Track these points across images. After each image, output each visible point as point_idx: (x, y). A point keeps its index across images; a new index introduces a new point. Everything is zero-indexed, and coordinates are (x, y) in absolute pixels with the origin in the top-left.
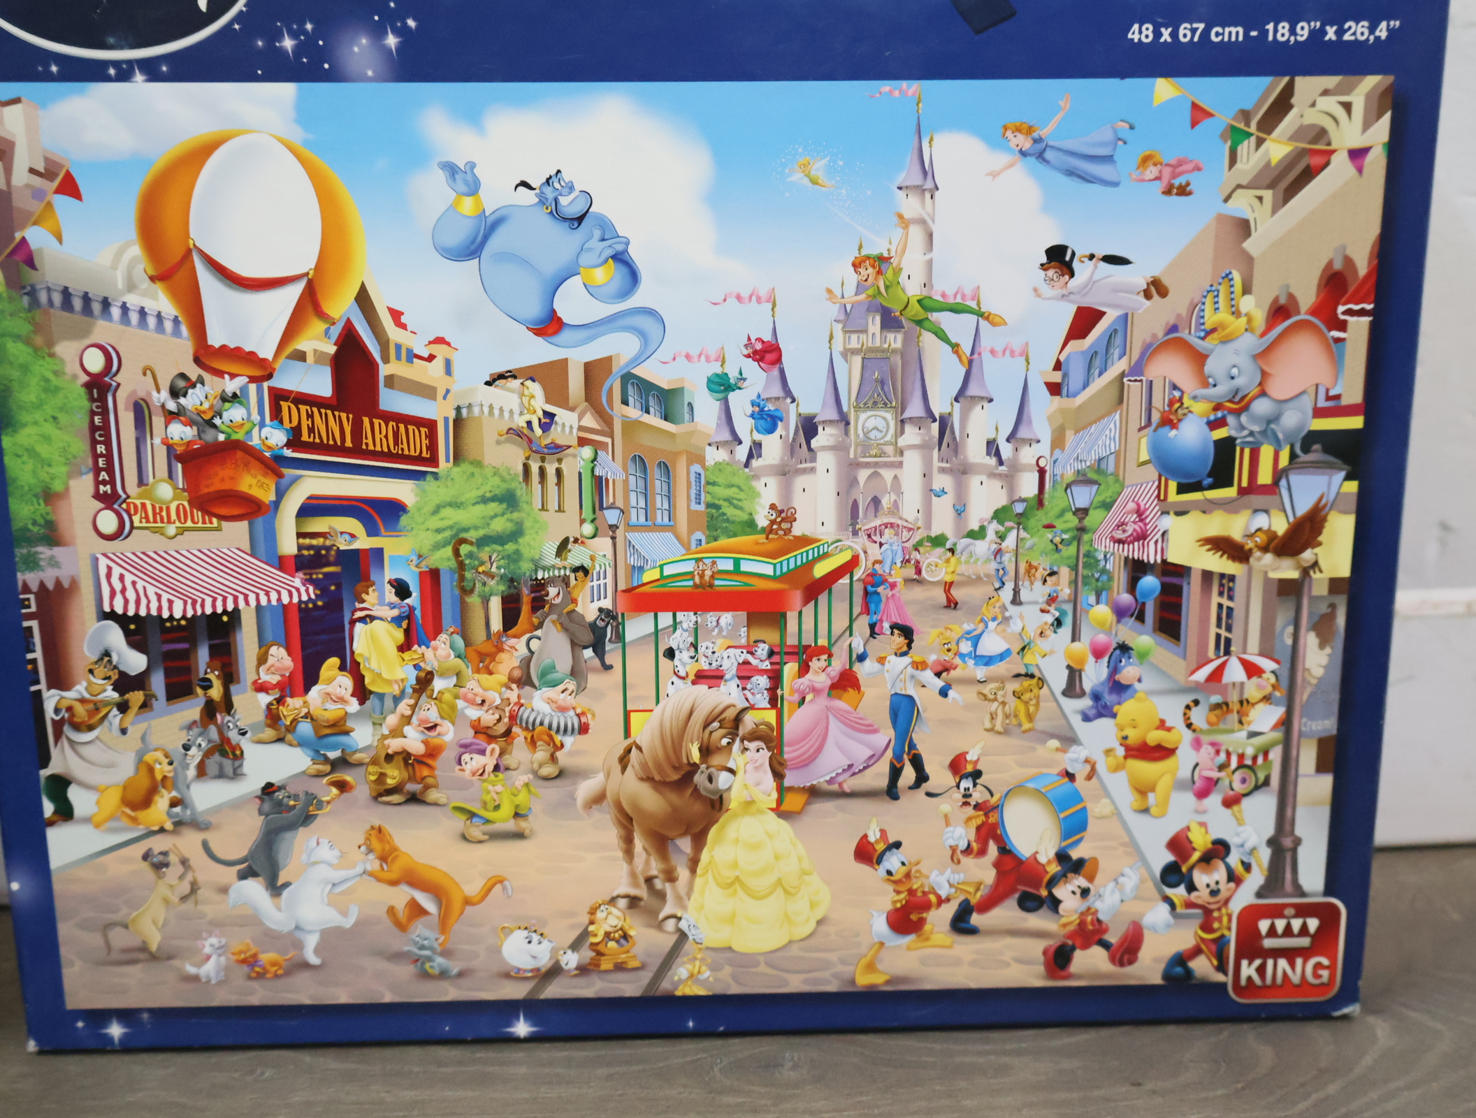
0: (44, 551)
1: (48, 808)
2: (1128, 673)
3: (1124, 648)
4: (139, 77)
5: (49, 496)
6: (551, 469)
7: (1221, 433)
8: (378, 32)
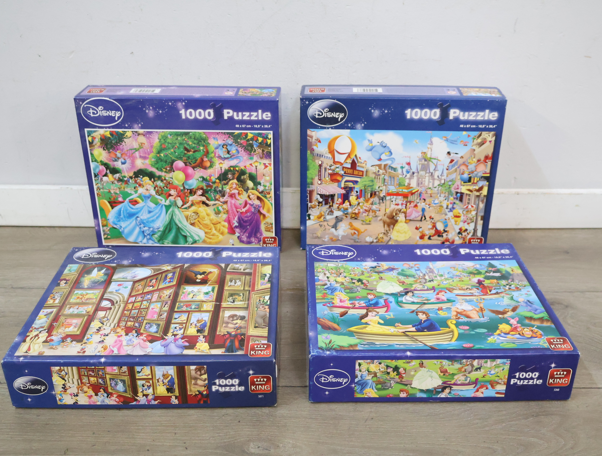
0: (311, 186)
1: (307, 218)
3: (454, 203)
4: (330, 129)
5: (312, 179)
6: (378, 177)
7: (470, 176)
8: (361, 124)
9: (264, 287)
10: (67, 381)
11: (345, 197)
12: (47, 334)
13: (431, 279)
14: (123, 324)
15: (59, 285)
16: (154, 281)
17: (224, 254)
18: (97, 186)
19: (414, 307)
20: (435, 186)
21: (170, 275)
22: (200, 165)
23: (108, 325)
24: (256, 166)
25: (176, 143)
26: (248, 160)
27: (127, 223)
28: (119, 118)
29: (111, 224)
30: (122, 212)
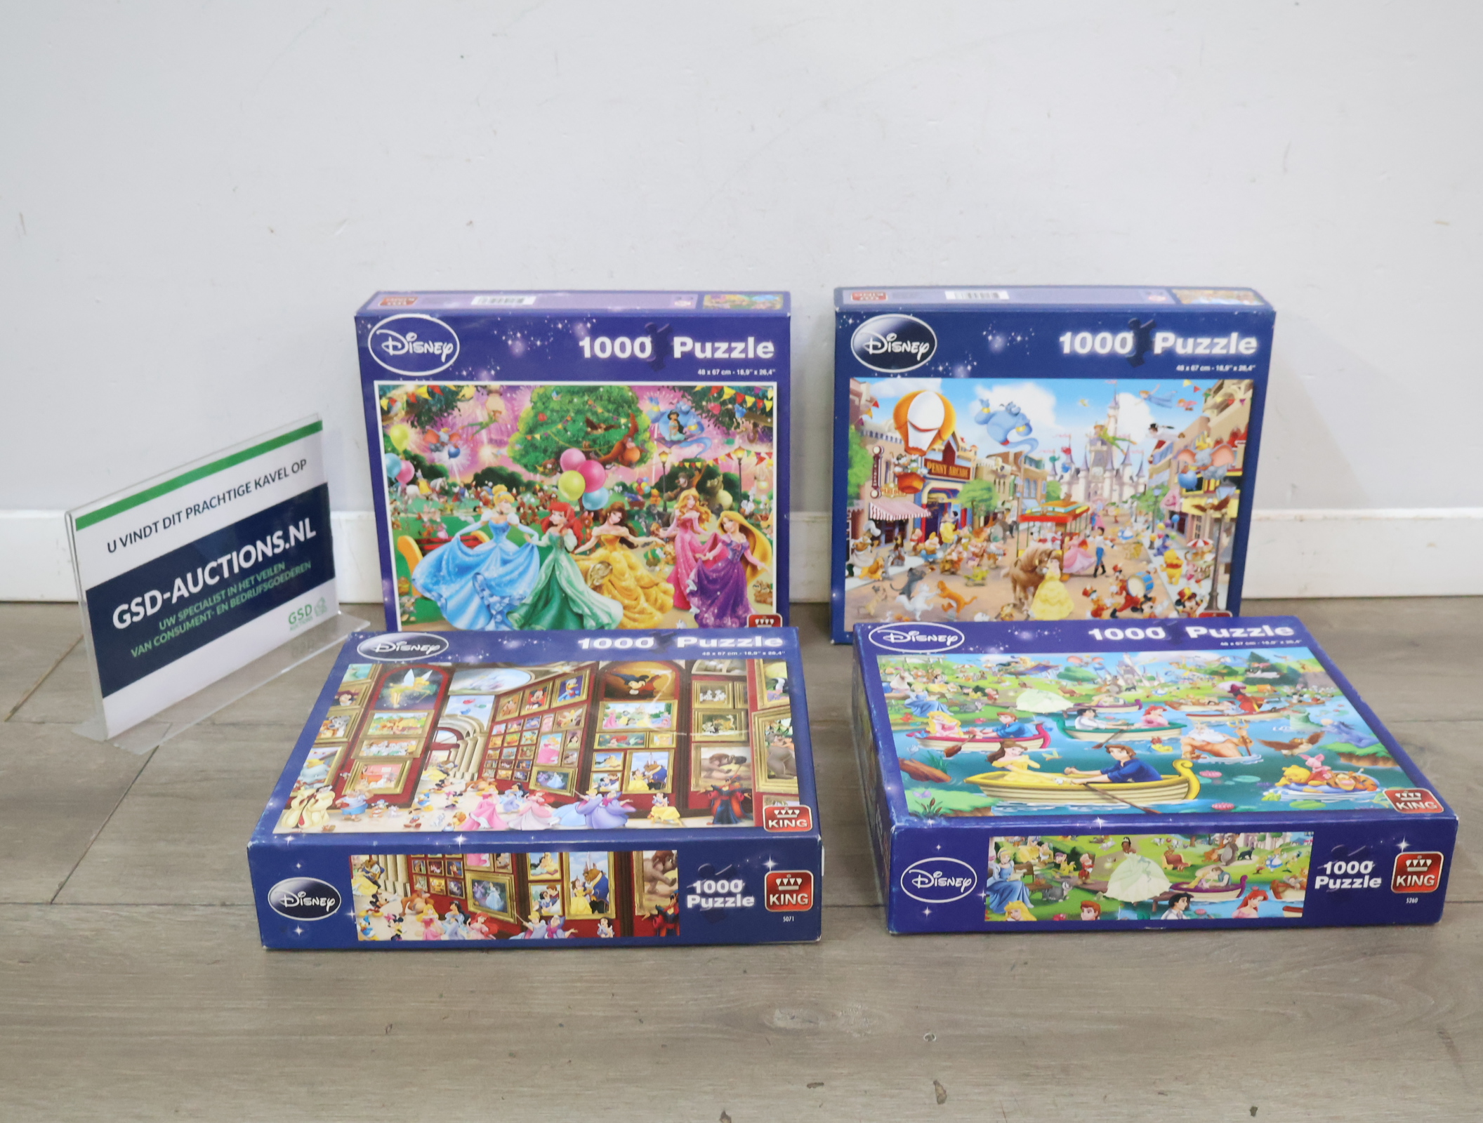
0: (855, 502)
1: (847, 573)
2: (1168, 543)
3: (1167, 536)
4: (899, 377)
5: (859, 486)
6: (1002, 481)
7: (1199, 476)
8: (966, 366)
9: (775, 702)
10: (383, 887)
11: (930, 526)
12: (333, 794)
13: (1131, 686)
14: (489, 774)
15: (337, 702)
16: (539, 694)
17: (681, 642)
18: (393, 506)
19: (1101, 738)
20: (1124, 499)
21: (571, 683)
22: (620, 459)
23: (459, 775)
24: (740, 460)
25: (568, 411)
26: (723, 444)
27: (455, 587)
28: (449, 357)
29: (420, 590)
30: (444, 563)
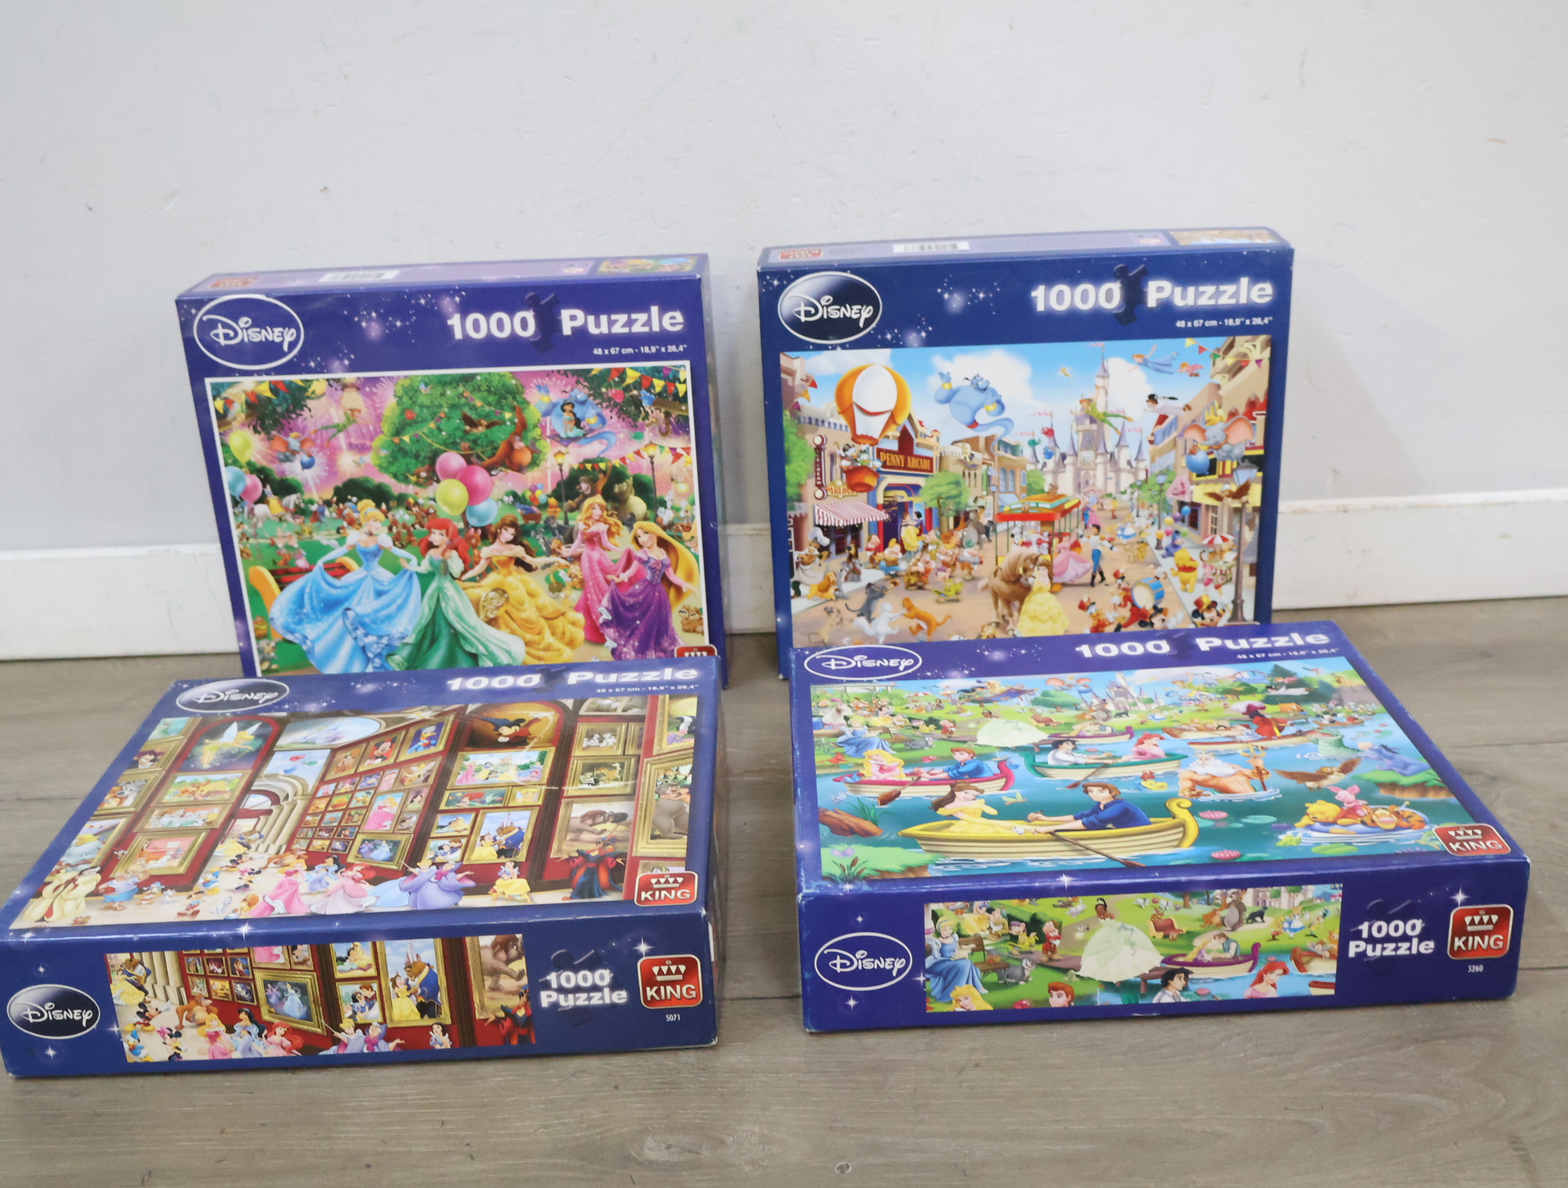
0: (797, 504)
1: (792, 592)
2: (1179, 541)
3: (1177, 532)
4: (839, 349)
5: (800, 486)
6: (972, 473)
7: (1212, 457)
8: (919, 332)
9: (676, 746)
11: (889, 531)
12: (99, 877)
13: (1122, 711)
14: (300, 845)
15: (135, 764)
16: (386, 745)
17: (573, 678)
18: (240, 530)
20: (1122, 490)
21: (429, 731)
22: (507, 462)
23: (262, 848)
24: (652, 457)
25: (441, 406)
26: (629, 440)
27: (322, 626)
28: (292, 345)
29: (281, 631)
30: (306, 597)
